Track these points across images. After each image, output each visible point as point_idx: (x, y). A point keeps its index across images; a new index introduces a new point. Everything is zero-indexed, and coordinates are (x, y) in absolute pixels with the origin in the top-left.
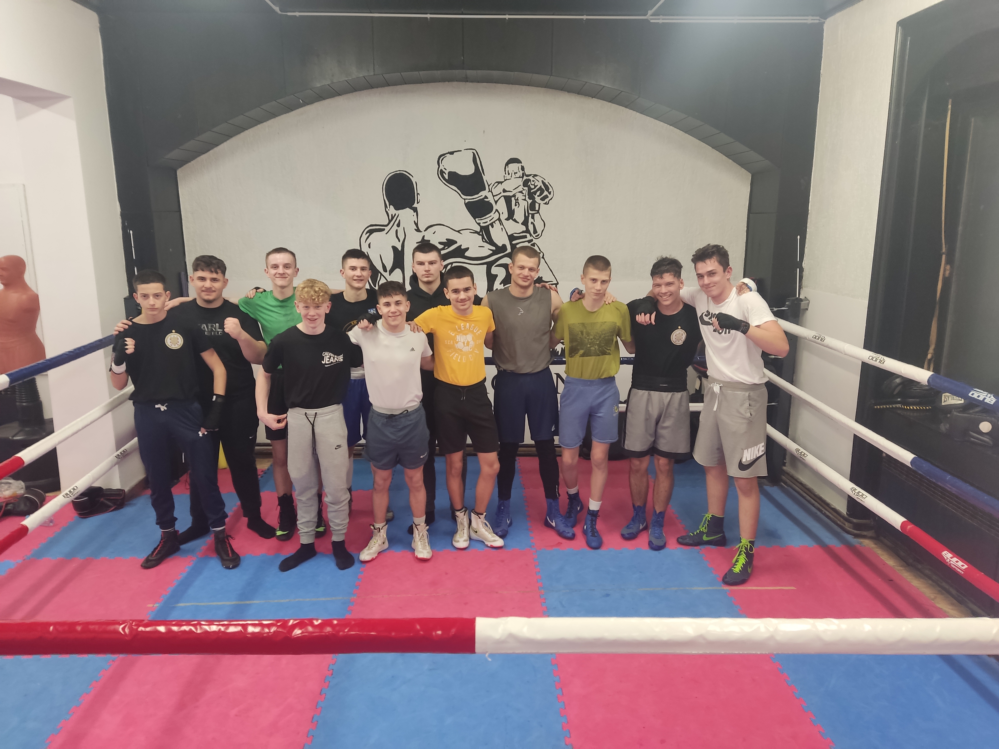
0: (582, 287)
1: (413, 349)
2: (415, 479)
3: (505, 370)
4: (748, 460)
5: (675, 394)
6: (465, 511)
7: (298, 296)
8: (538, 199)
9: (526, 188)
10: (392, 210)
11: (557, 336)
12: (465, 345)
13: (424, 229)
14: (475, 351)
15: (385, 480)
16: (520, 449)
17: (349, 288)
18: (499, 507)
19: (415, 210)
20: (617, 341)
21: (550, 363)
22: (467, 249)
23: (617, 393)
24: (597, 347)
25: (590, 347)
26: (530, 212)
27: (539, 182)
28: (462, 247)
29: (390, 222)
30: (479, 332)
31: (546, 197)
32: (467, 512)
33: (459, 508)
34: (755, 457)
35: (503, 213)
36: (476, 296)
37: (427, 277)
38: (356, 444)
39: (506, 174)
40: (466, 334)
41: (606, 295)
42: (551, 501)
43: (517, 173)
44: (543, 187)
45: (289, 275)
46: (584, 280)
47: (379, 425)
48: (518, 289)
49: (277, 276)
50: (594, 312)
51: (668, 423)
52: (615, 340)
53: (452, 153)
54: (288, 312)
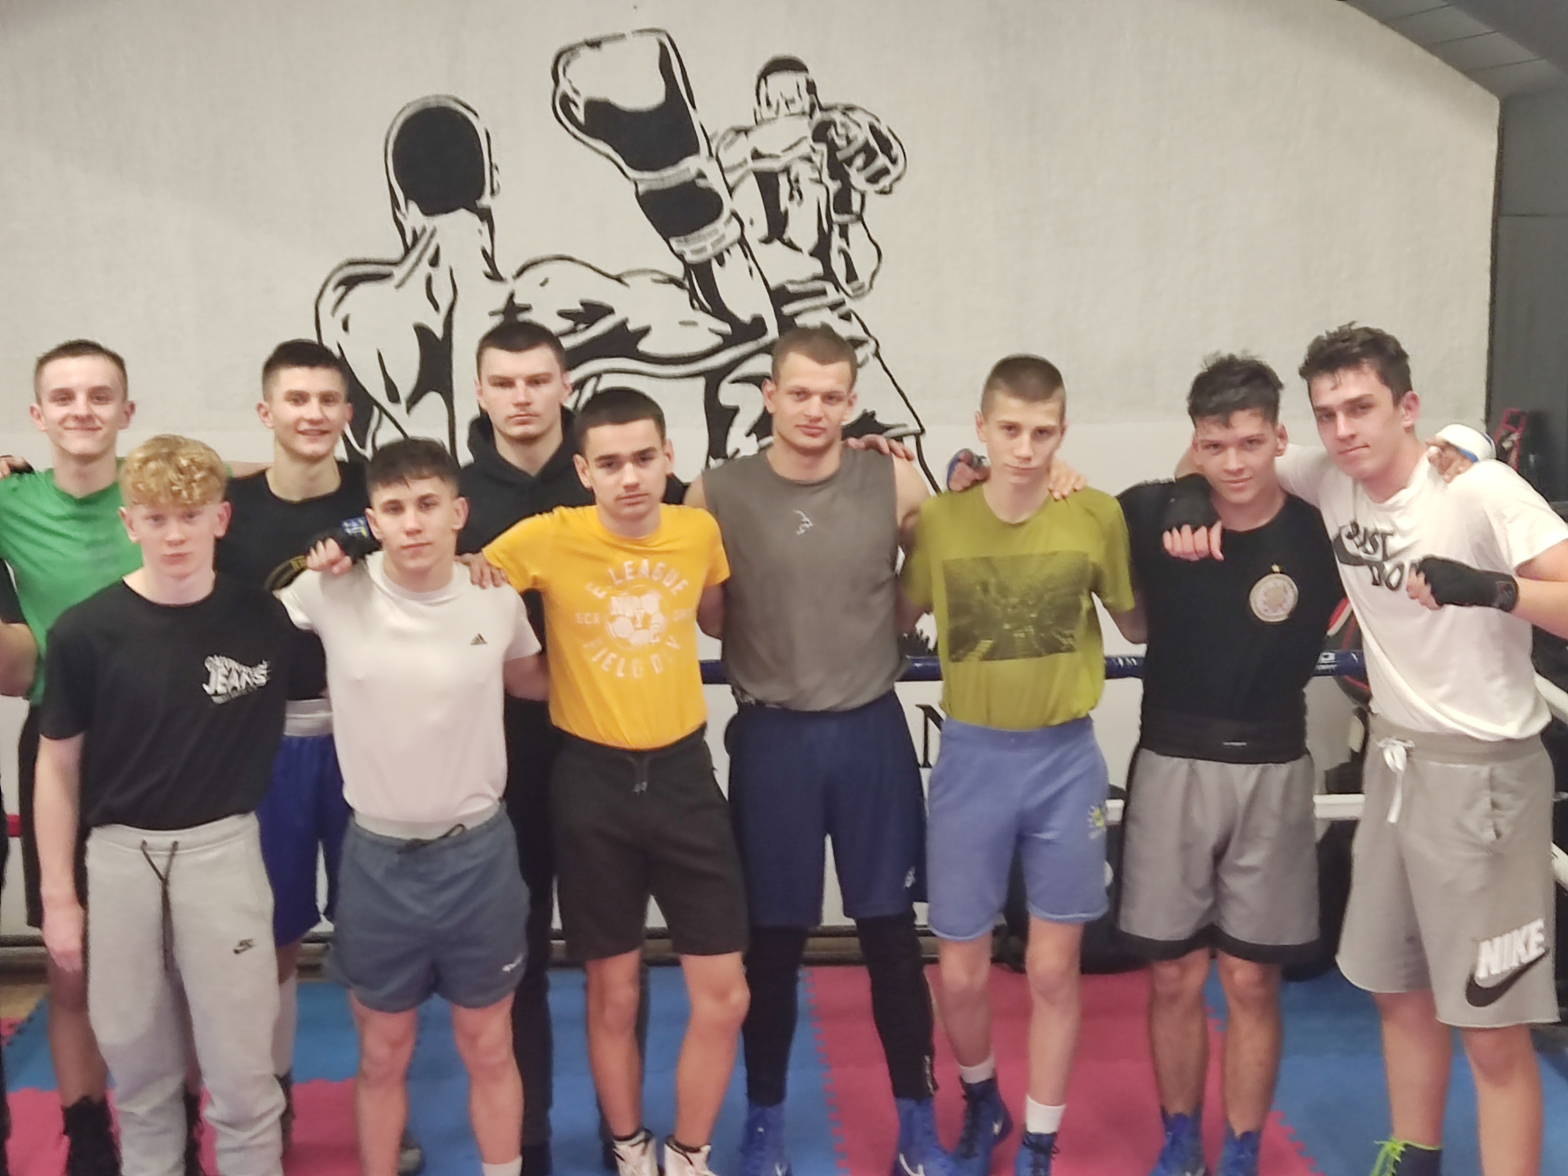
0: (979, 450)
1: (479, 640)
2: (485, 1041)
3: (760, 704)
4: (1494, 971)
5: (1270, 767)
6: (646, 1141)
7: (130, 487)
8: (858, 179)
9: (822, 148)
10: (414, 218)
11: (914, 598)
12: (639, 626)
13: (514, 273)
14: (669, 644)
15: (395, 1045)
16: (811, 942)
17: (284, 458)
18: (751, 1127)
19: (486, 216)
20: (1093, 611)
21: (899, 676)
22: (645, 332)
23: (1098, 768)
24: (1031, 629)
25: (1011, 631)
26: (835, 217)
27: (859, 126)
28: (631, 327)
29: (408, 250)
30: (679, 587)
31: (885, 172)
32: (652, 1145)
33: (627, 1132)
34: (1515, 964)
35: (752, 223)
36: (671, 480)
37: (523, 423)
38: (307, 935)
39: (759, 103)
40: (640, 593)
41: (1054, 473)
42: (908, 1104)
43: (793, 101)
44: (873, 143)
45: (103, 422)
46: (984, 428)
47: (377, 874)
48: (794, 456)
49: (71, 424)
50: (1021, 524)
51: (1253, 858)
52: (1085, 605)
53: (595, 44)
54: (102, 536)
